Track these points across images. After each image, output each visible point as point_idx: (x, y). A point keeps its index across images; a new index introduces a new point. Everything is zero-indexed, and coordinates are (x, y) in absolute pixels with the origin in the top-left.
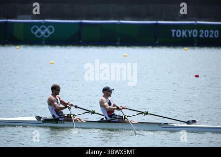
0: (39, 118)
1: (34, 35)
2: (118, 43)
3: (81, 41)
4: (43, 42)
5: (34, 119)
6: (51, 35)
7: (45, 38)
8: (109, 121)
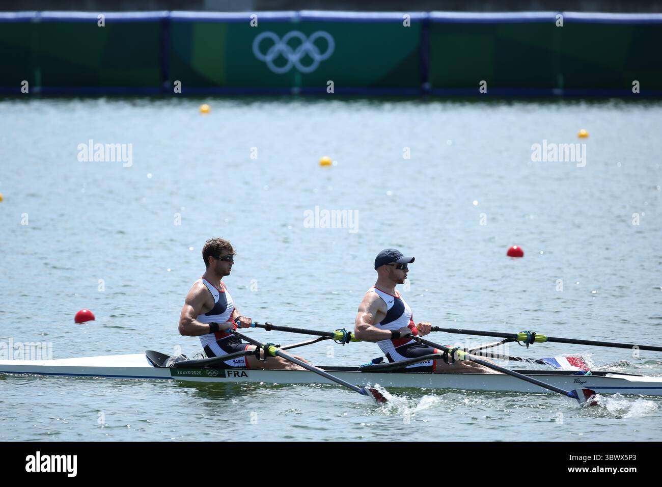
0: (158, 359)
1: (264, 64)
2: (557, 91)
3: (427, 86)
4: (296, 90)
5: (141, 361)
6: (323, 63)
7: (303, 75)
8: (399, 369)
